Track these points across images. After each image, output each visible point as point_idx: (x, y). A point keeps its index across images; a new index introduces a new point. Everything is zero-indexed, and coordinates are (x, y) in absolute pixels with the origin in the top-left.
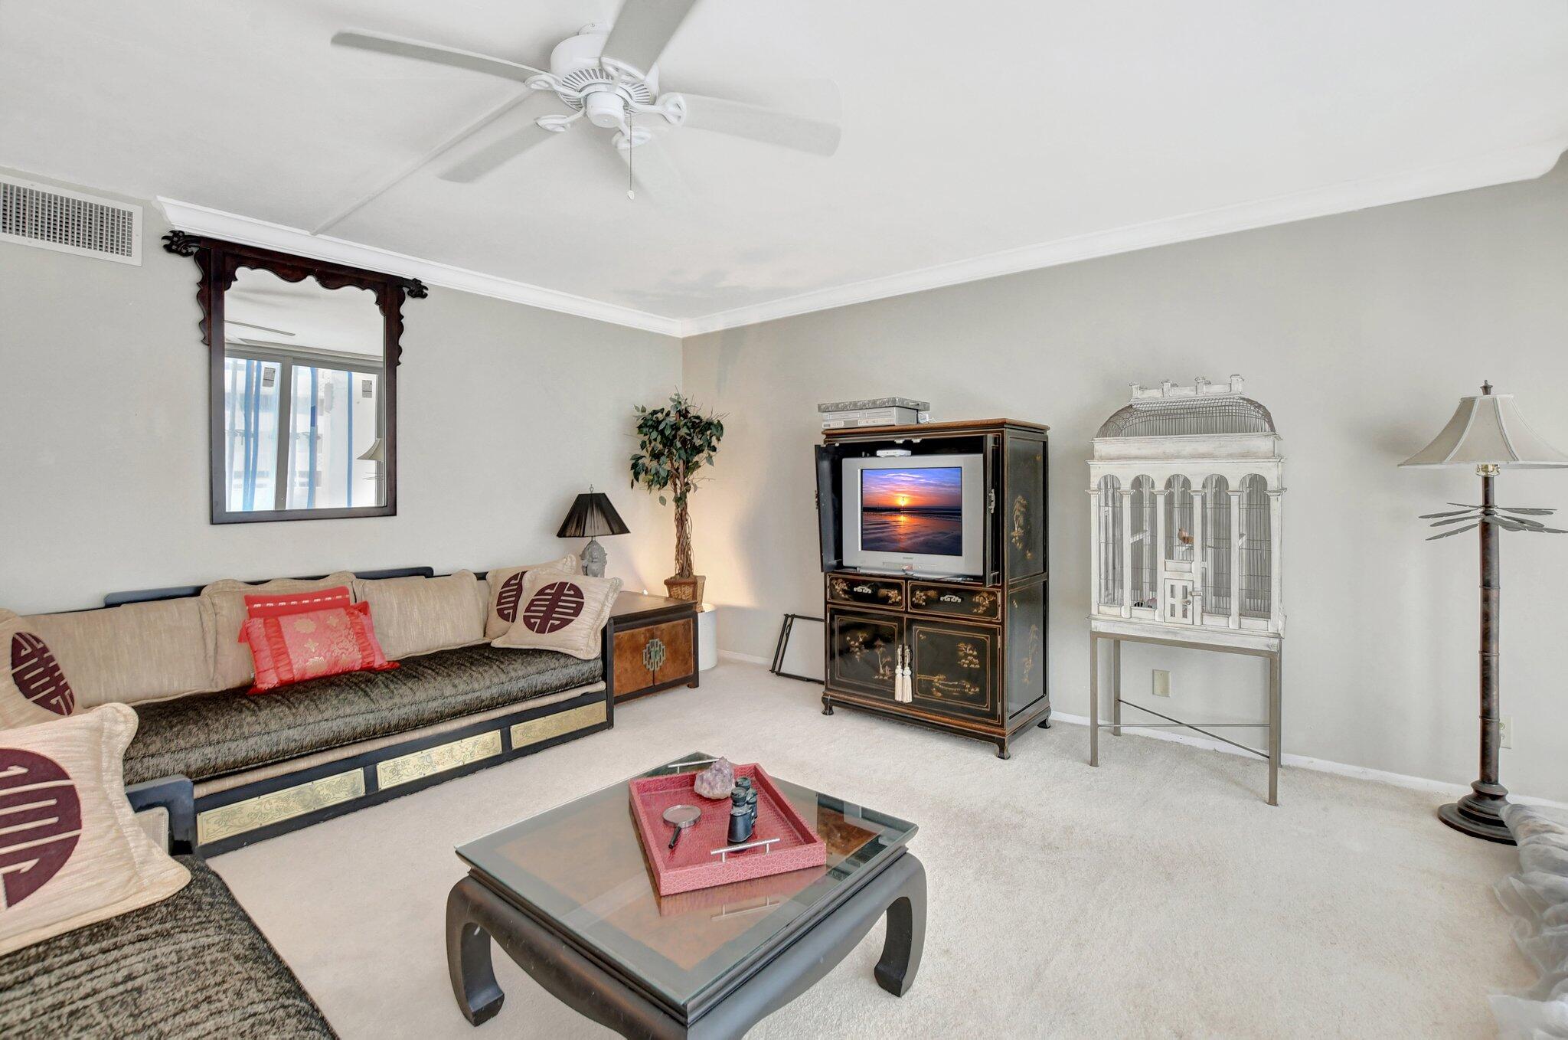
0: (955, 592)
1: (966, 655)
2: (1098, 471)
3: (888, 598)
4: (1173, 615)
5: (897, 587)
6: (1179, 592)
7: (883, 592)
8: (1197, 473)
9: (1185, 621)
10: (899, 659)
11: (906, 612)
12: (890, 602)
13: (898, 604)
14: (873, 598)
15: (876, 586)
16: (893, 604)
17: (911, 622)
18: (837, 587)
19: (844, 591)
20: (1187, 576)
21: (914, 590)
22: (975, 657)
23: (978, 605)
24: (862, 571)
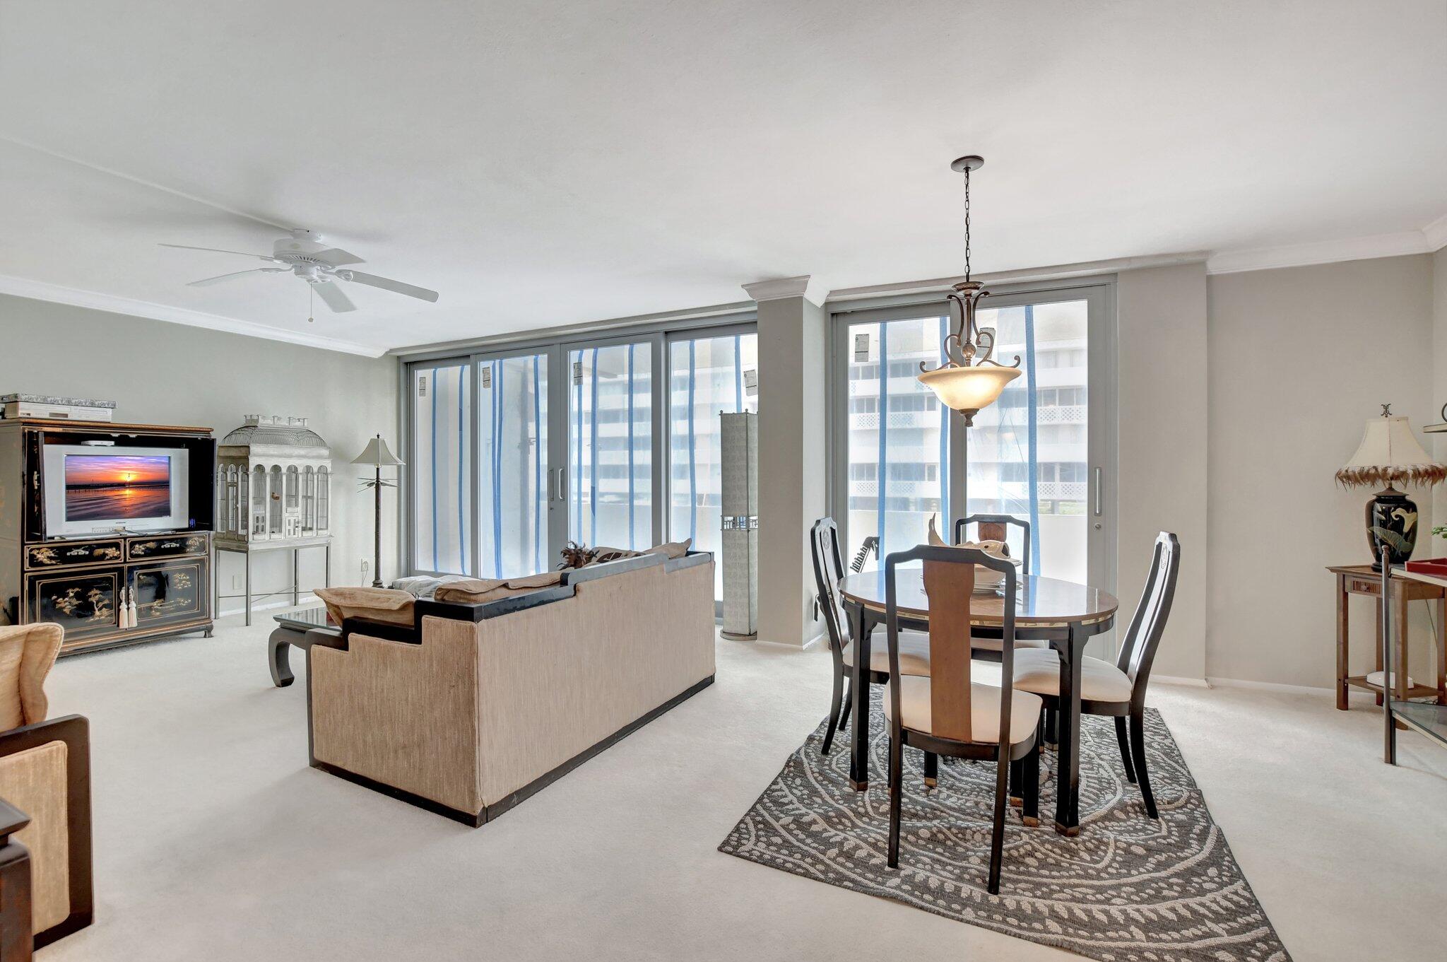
0: (171, 540)
1: (181, 581)
2: (253, 462)
3: (105, 555)
4: (289, 534)
5: (117, 546)
6: (292, 522)
7: (99, 551)
8: (301, 464)
9: (295, 536)
10: (123, 598)
11: (125, 562)
12: (107, 557)
13: (117, 558)
14: (90, 558)
15: (91, 548)
16: (111, 559)
17: (131, 569)
18: (39, 556)
19: (50, 558)
20: (295, 514)
21: (132, 545)
22: (187, 580)
23: (190, 546)
24: (68, 539)
